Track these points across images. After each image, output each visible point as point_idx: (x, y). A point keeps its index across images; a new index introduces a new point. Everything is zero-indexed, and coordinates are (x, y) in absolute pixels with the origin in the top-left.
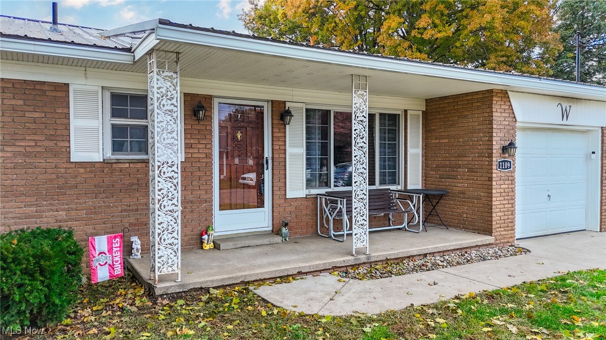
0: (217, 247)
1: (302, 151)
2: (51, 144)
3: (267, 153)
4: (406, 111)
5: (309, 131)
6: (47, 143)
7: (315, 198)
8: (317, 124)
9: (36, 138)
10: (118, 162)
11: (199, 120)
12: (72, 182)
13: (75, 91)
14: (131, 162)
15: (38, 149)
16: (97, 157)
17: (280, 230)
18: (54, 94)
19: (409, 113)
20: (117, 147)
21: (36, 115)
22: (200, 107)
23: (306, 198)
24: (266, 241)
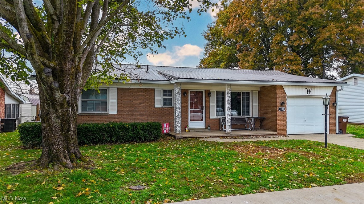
0: (189, 131)
1: (215, 104)
2: (151, 103)
3: (204, 105)
4: (252, 91)
5: (217, 98)
6: (150, 103)
7: (219, 119)
8: (220, 96)
9: (148, 102)
10: (165, 107)
11: (185, 96)
12: (155, 112)
13: (156, 90)
14: (168, 107)
15: (148, 104)
16: (160, 106)
17: (208, 128)
18: (152, 91)
19: (253, 91)
20: (164, 104)
21: (148, 96)
22: (186, 93)
23: (216, 119)
24: (203, 130)
